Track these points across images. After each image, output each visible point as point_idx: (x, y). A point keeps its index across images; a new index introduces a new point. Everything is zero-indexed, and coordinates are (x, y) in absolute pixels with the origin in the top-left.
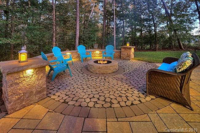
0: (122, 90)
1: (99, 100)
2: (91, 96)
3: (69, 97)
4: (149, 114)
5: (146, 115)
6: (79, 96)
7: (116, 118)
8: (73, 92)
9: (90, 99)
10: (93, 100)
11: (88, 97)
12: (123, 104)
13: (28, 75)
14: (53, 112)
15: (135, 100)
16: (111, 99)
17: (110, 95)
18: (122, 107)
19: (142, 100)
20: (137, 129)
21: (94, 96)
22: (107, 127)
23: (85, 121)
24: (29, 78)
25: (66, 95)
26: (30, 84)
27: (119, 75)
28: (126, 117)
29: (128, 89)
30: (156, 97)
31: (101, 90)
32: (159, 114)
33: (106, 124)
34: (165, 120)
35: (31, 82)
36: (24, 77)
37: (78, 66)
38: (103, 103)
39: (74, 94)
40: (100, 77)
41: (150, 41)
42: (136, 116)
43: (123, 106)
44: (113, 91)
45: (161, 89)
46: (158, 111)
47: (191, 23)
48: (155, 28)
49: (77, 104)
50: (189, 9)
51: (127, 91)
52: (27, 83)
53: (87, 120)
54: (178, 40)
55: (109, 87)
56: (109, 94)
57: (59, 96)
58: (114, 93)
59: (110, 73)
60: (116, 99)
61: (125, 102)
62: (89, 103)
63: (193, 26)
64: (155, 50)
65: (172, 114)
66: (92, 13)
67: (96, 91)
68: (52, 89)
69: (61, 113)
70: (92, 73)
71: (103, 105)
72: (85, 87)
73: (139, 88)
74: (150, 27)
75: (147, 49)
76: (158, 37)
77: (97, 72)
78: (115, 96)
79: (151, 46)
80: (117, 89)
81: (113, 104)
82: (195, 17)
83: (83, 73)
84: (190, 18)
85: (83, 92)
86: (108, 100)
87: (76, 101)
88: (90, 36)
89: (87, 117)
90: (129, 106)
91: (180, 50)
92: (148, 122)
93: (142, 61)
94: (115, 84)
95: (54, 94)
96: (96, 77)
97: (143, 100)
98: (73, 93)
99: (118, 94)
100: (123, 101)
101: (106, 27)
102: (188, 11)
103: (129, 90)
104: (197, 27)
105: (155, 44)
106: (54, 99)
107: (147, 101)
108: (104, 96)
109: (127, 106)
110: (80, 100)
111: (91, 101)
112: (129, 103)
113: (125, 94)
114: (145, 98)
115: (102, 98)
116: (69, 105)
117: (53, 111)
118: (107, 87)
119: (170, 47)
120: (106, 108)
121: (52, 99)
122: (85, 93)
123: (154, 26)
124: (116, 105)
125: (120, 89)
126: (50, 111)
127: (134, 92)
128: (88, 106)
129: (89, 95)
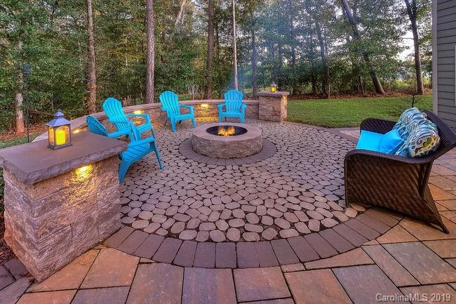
0: (288, 195)
1: (247, 222)
2: (227, 214)
3: (177, 221)
4: (365, 248)
5: (359, 250)
6: (197, 217)
7: (301, 262)
8: (179, 207)
9: (227, 221)
10: (234, 223)
11: (220, 219)
12: (302, 228)
13: (81, 180)
14: (151, 263)
15: (325, 217)
16: (274, 218)
17: (267, 208)
18: (303, 235)
19: (339, 217)
20: (353, 284)
21: (232, 215)
22: (288, 285)
23: (235, 276)
24: (83, 185)
25: (168, 217)
26: (85, 202)
27: (269, 160)
28: (321, 258)
29: (301, 192)
30: (367, 209)
31: (243, 199)
32: (387, 246)
33: (285, 279)
34: (401, 259)
35: (86, 195)
36: (72, 185)
37: (168, 142)
38: (260, 229)
39: (185, 214)
40: (229, 167)
41: (313, 76)
42: (339, 254)
43: (305, 234)
44: (270, 198)
45: (377, 190)
46: (381, 240)
47: (396, 38)
48: (322, 48)
49: (202, 237)
50: (391, 8)
51: (301, 197)
52: (78, 199)
53: (238, 273)
54: (372, 73)
55: (258, 189)
56: (263, 207)
57: (150, 221)
58: (275, 203)
59: (247, 156)
60: (283, 217)
61: (307, 223)
62: (227, 231)
63: (400, 45)
64: (324, 96)
65: (411, 245)
66: (180, 14)
67: (233, 201)
68: (127, 204)
69: (172, 264)
70: (207, 158)
71: (260, 234)
72: (204, 193)
73: (324, 188)
74: (312, 46)
75: (307, 95)
76: (330, 69)
77: (219, 154)
78: (279, 211)
79: (314, 87)
80: (277, 194)
81: (282, 229)
82: (403, 26)
83: (187, 159)
84: (394, 28)
85: (203, 205)
86: (267, 221)
87: (197, 229)
88: (181, 68)
89: (235, 266)
90: (318, 232)
91: (378, 95)
92: (370, 266)
93: (307, 123)
94: (269, 182)
95: (137, 218)
96: (221, 168)
97: (342, 217)
98: (182, 210)
99: (283, 205)
100: (300, 221)
101: (214, 46)
102: (390, 12)
103: (304, 193)
104: (408, 48)
105: (325, 83)
106: (141, 230)
107: (350, 218)
108: (255, 212)
109: (312, 232)
110: (204, 227)
111: (230, 227)
112: (314, 225)
113: (299, 204)
114: (344, 212)
115: (253, 218)
116: (183, 241)
117: (151, 261)
118: (254, 191)
119: (355, 88)
120: (270, 241)
121: (136, 230)
122: (209, 207)
123: (321, 44)
124: (288, 233)
125: (283, 193)
126: (142, 260)
127: (317, 198)
128: (227, 241)
129: (221, 212)
